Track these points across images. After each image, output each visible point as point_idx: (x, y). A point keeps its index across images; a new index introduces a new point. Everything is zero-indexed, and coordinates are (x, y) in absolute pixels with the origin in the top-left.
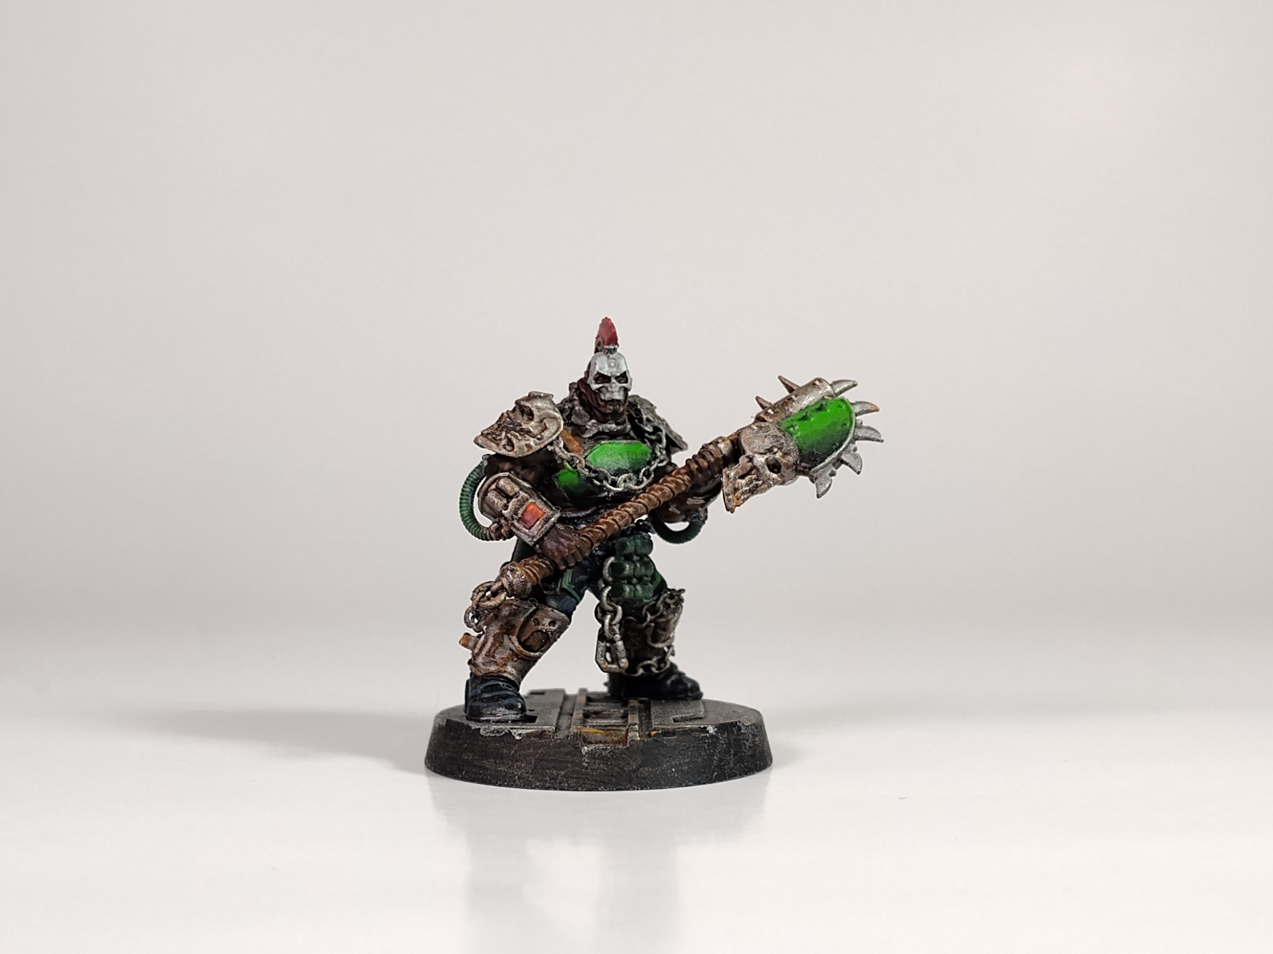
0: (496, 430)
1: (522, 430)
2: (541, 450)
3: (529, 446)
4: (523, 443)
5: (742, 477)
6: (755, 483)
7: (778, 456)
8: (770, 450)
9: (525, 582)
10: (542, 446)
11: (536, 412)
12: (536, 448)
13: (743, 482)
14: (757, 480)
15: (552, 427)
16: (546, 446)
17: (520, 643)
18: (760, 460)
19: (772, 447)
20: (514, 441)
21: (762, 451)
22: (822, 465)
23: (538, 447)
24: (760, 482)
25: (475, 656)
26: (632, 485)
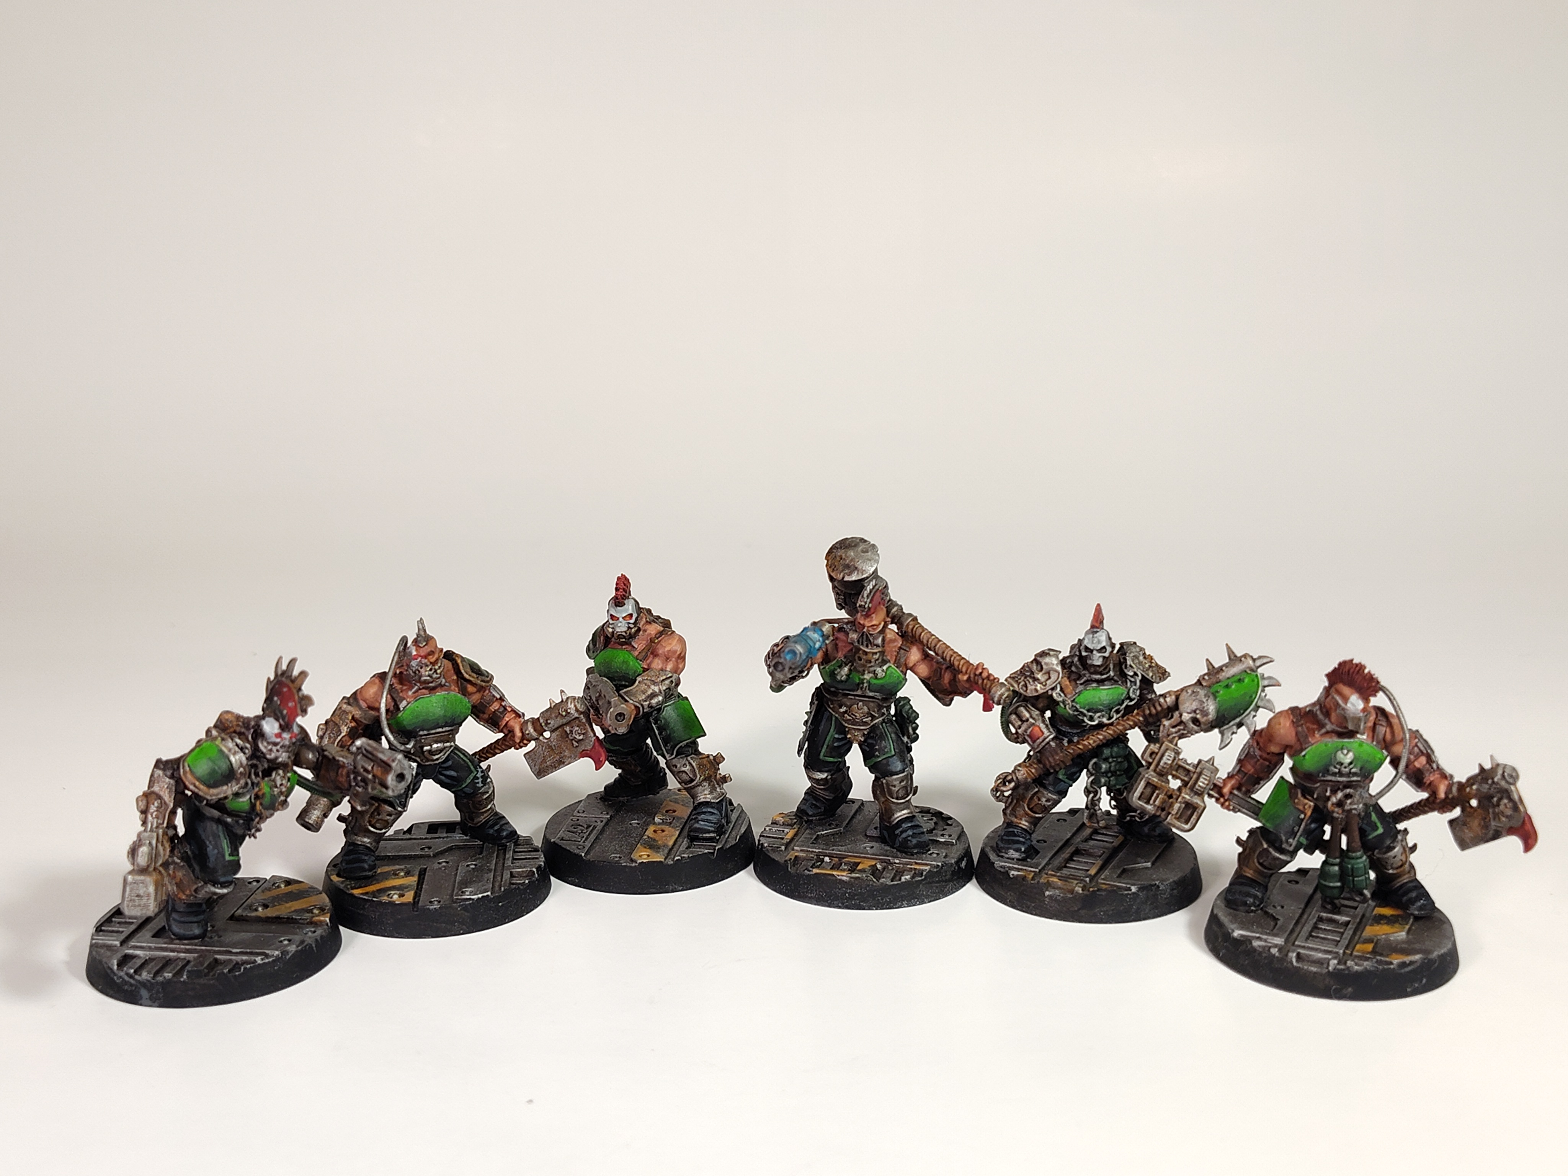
0: (1019, 675)
1: (1034, 678)
2: (1044, 693)
3: (1036, 690)
4: (1033, 687)
5: (1174, 727)
6: (1182, 732)
7: (1198, 716)
8: (1195, 711)
9: (1026, 778)
10: (1045, 691)
11: (1044, 667)
12: (1041, 691)
13: (1173, 730)
14: (1184, 730)
15: (1054, 676)
16: (1047, 691)
17: (1029, 808)
18: (1186, 717)
19: (1196, 709)
20: (1028, 685)
21: (1189, 711)
22: (1227, 726)
23: (1043, 691)
24: (1185, 732)
25: (1006, 808)
26: (1105, 720)
